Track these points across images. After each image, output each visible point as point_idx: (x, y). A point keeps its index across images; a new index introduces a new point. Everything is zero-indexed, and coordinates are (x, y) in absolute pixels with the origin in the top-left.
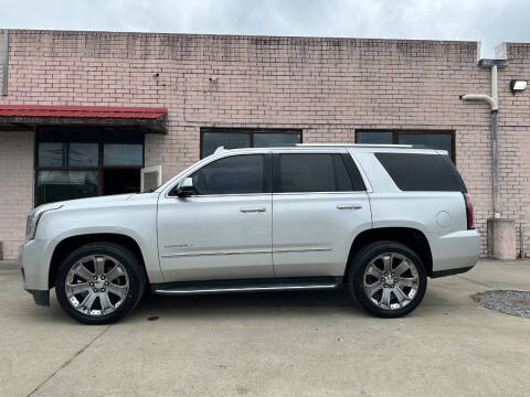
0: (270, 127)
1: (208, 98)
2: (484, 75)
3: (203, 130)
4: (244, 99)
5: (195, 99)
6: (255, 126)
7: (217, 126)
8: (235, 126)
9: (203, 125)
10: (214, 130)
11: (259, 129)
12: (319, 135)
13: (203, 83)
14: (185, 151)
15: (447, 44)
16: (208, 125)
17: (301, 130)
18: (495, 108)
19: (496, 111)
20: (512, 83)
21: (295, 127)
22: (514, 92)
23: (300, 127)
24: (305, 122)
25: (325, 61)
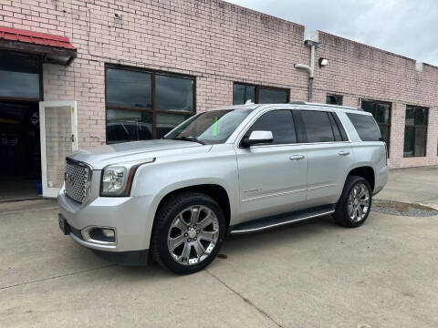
0: (170, 70)
1: (113, 34)
2: (307, 51)
3: (108, 66)
4: (147, 40)
5: (99, 33)
6: (158, 68)
7: (122, 63)
8: (138, 65)
9: (108, 61)
10: (119, 67)
11: (160, 71)
12: (209, 83)
13: (107, 17)
14: (90, 86)
15: (289, 24)
16: (113, 62)
17: (195, 77)
18: (312, 76)
19: (312, 78)
20: (321, 60)
21: (191, 73)
22: (321, 66)
23: (195, 74)
24: (198, 70)
25: (213, 19)
